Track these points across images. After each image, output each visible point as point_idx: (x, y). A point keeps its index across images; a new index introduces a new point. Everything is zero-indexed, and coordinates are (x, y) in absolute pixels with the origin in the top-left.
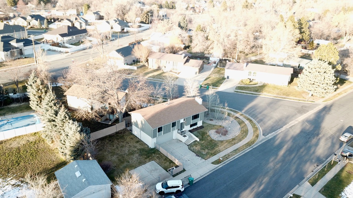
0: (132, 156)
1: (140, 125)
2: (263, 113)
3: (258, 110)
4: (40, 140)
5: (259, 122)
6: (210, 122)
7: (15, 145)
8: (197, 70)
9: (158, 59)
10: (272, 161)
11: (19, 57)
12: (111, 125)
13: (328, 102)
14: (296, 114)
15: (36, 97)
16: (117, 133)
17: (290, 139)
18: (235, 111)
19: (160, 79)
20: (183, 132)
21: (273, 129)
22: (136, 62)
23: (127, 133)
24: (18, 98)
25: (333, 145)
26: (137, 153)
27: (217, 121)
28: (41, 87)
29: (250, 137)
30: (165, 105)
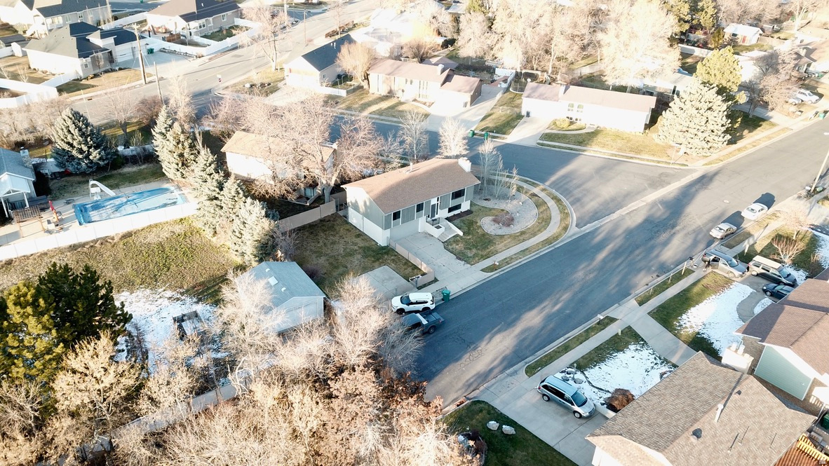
0: (351, 258)
1: (362, 208)
2: (584, 187)
3: (575, 182)
4: (193, 232)
5: (572, 204)
6: (485, 204)
7: (152, 238)
8: (467, 98)
9: (389, 75)
10: (583, 268)
11: (108, 67)
12: (310, 208)
13: (713, 165)
14: (645, 189)
15: (175, 155)
16: (322, 221)
17: (623, 233)
18: (533, 183)
19: (394, 116)
20: (436, 220)
21: (596, 216)
22: (343, 78)
23: (339, 221)
24: (134, 156)
25: (695, 243)
26: (359, 253)
27: (496, 201)
28: (182, 138)
29: (553, 229)
30: (404, 173)
